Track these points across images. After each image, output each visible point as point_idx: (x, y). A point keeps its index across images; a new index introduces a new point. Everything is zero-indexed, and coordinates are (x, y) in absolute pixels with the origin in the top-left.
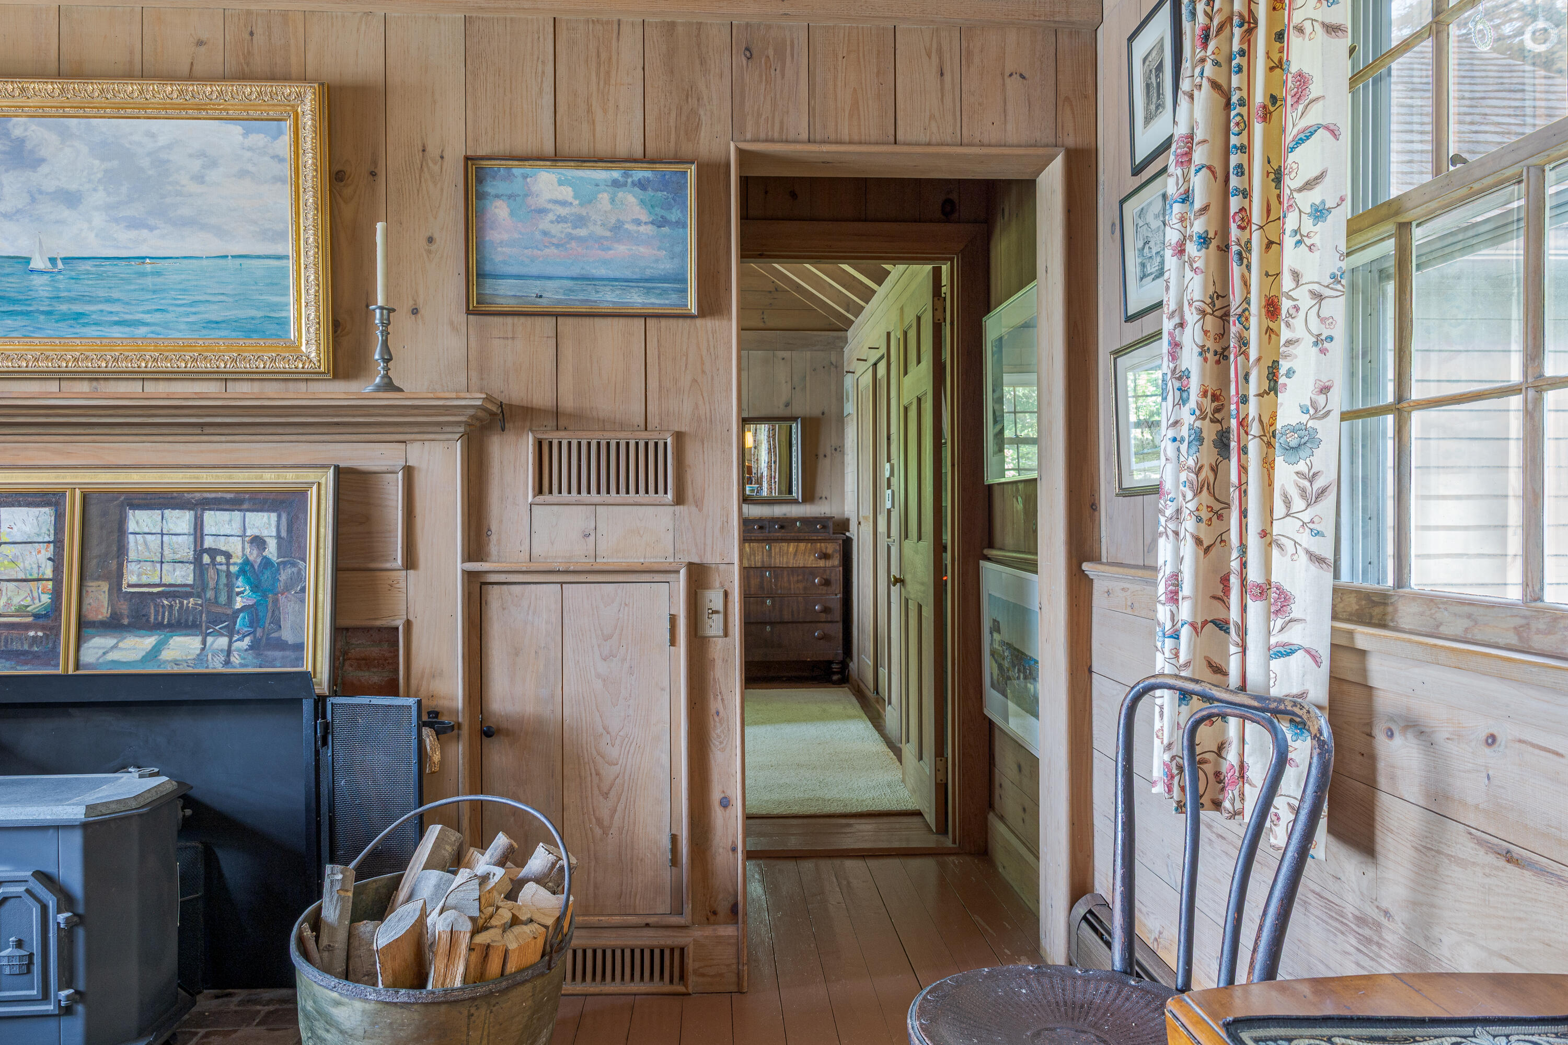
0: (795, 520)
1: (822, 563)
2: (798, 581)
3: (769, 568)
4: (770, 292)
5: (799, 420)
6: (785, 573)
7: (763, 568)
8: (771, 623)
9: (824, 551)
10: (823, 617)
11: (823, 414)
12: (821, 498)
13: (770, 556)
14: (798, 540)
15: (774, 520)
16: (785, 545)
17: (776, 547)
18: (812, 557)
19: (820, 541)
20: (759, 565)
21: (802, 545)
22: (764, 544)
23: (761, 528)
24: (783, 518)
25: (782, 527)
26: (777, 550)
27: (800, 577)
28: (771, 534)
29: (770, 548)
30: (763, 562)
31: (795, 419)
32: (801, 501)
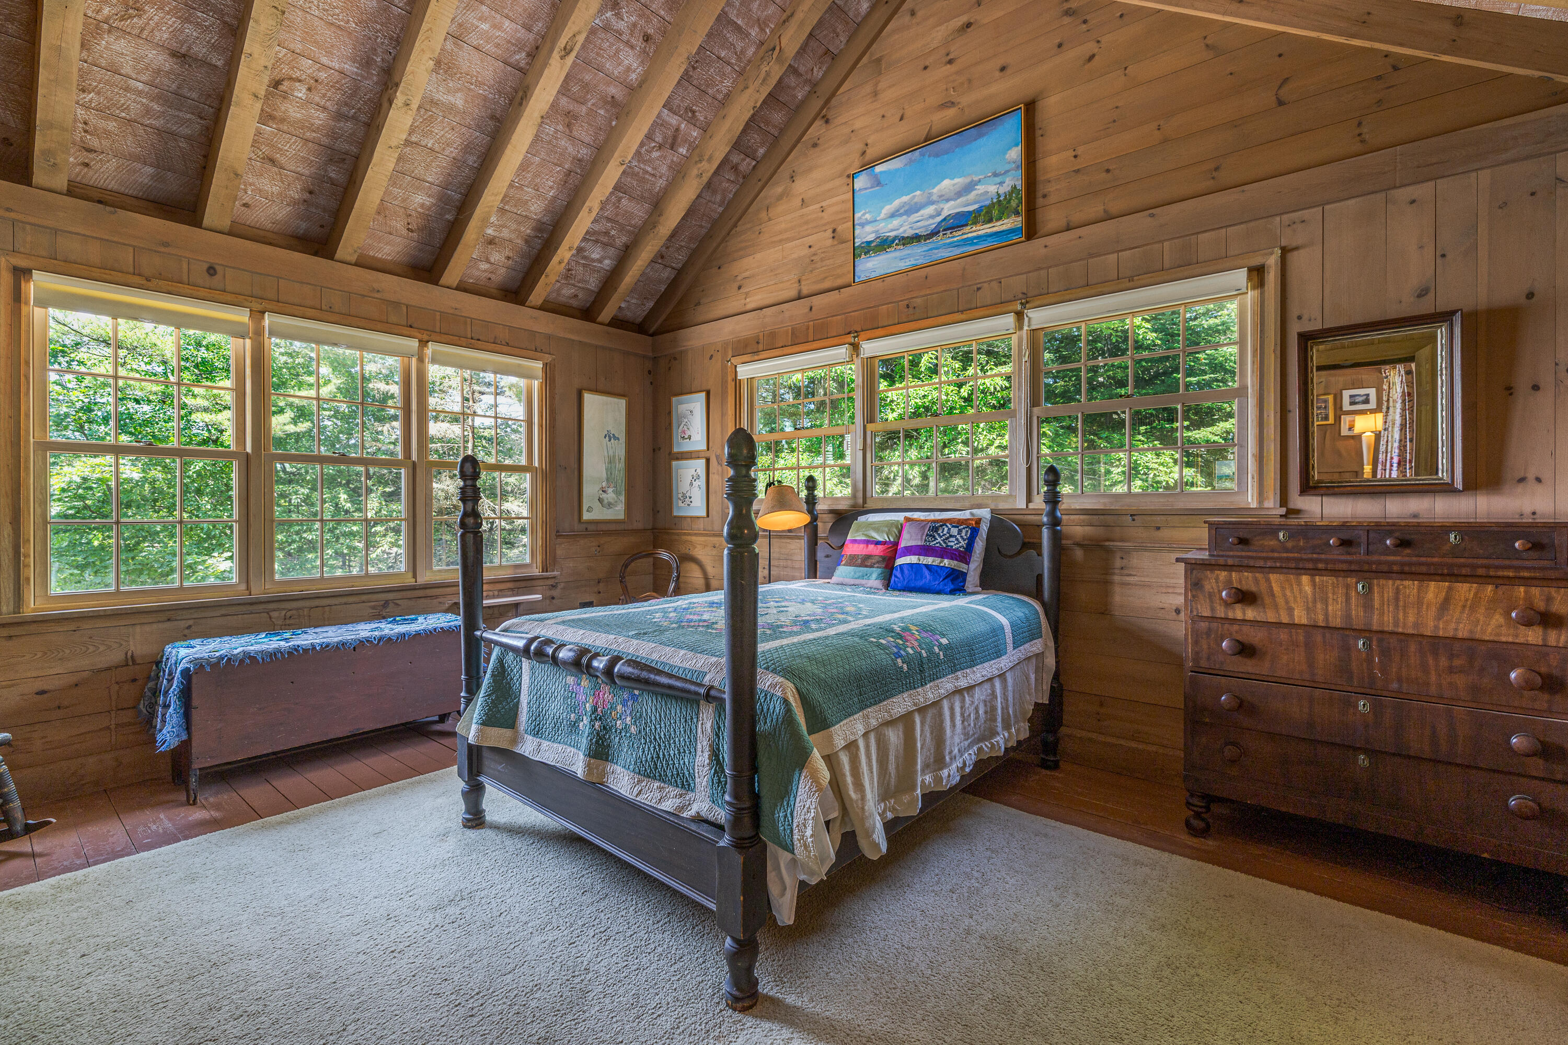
0: (1445, 529)
1: (1533, 636)
2: (1451, 670)
3: (1366, 632)
4: (1379, 78)
5: (1457, 319)
6: (1413, 647)
7: (1347, 631)
8: (1371, 752)
9: (1541, 605)
10: (1537, 766)
11: (1530, 296)
12: (1522, 480)
13: (1368, 605)
14: (1452, 575)
15: (1380, 529)
16: (1411, 587)
17: (1385, 589)
18: (1498, 619)
19: (1527, 582)
20: (1337, 622)
21: (1465, 590)
22: (1351, 580)
23: (1346, 543)
24: (1407, 525)
25: (1404, 543)
26: (1389, 593)
27: (1457, 662)
28: (1375, 558)
29: (1369, 590)
30: (1348, 616)
31: (1445, 317)
32: (1460, 487)
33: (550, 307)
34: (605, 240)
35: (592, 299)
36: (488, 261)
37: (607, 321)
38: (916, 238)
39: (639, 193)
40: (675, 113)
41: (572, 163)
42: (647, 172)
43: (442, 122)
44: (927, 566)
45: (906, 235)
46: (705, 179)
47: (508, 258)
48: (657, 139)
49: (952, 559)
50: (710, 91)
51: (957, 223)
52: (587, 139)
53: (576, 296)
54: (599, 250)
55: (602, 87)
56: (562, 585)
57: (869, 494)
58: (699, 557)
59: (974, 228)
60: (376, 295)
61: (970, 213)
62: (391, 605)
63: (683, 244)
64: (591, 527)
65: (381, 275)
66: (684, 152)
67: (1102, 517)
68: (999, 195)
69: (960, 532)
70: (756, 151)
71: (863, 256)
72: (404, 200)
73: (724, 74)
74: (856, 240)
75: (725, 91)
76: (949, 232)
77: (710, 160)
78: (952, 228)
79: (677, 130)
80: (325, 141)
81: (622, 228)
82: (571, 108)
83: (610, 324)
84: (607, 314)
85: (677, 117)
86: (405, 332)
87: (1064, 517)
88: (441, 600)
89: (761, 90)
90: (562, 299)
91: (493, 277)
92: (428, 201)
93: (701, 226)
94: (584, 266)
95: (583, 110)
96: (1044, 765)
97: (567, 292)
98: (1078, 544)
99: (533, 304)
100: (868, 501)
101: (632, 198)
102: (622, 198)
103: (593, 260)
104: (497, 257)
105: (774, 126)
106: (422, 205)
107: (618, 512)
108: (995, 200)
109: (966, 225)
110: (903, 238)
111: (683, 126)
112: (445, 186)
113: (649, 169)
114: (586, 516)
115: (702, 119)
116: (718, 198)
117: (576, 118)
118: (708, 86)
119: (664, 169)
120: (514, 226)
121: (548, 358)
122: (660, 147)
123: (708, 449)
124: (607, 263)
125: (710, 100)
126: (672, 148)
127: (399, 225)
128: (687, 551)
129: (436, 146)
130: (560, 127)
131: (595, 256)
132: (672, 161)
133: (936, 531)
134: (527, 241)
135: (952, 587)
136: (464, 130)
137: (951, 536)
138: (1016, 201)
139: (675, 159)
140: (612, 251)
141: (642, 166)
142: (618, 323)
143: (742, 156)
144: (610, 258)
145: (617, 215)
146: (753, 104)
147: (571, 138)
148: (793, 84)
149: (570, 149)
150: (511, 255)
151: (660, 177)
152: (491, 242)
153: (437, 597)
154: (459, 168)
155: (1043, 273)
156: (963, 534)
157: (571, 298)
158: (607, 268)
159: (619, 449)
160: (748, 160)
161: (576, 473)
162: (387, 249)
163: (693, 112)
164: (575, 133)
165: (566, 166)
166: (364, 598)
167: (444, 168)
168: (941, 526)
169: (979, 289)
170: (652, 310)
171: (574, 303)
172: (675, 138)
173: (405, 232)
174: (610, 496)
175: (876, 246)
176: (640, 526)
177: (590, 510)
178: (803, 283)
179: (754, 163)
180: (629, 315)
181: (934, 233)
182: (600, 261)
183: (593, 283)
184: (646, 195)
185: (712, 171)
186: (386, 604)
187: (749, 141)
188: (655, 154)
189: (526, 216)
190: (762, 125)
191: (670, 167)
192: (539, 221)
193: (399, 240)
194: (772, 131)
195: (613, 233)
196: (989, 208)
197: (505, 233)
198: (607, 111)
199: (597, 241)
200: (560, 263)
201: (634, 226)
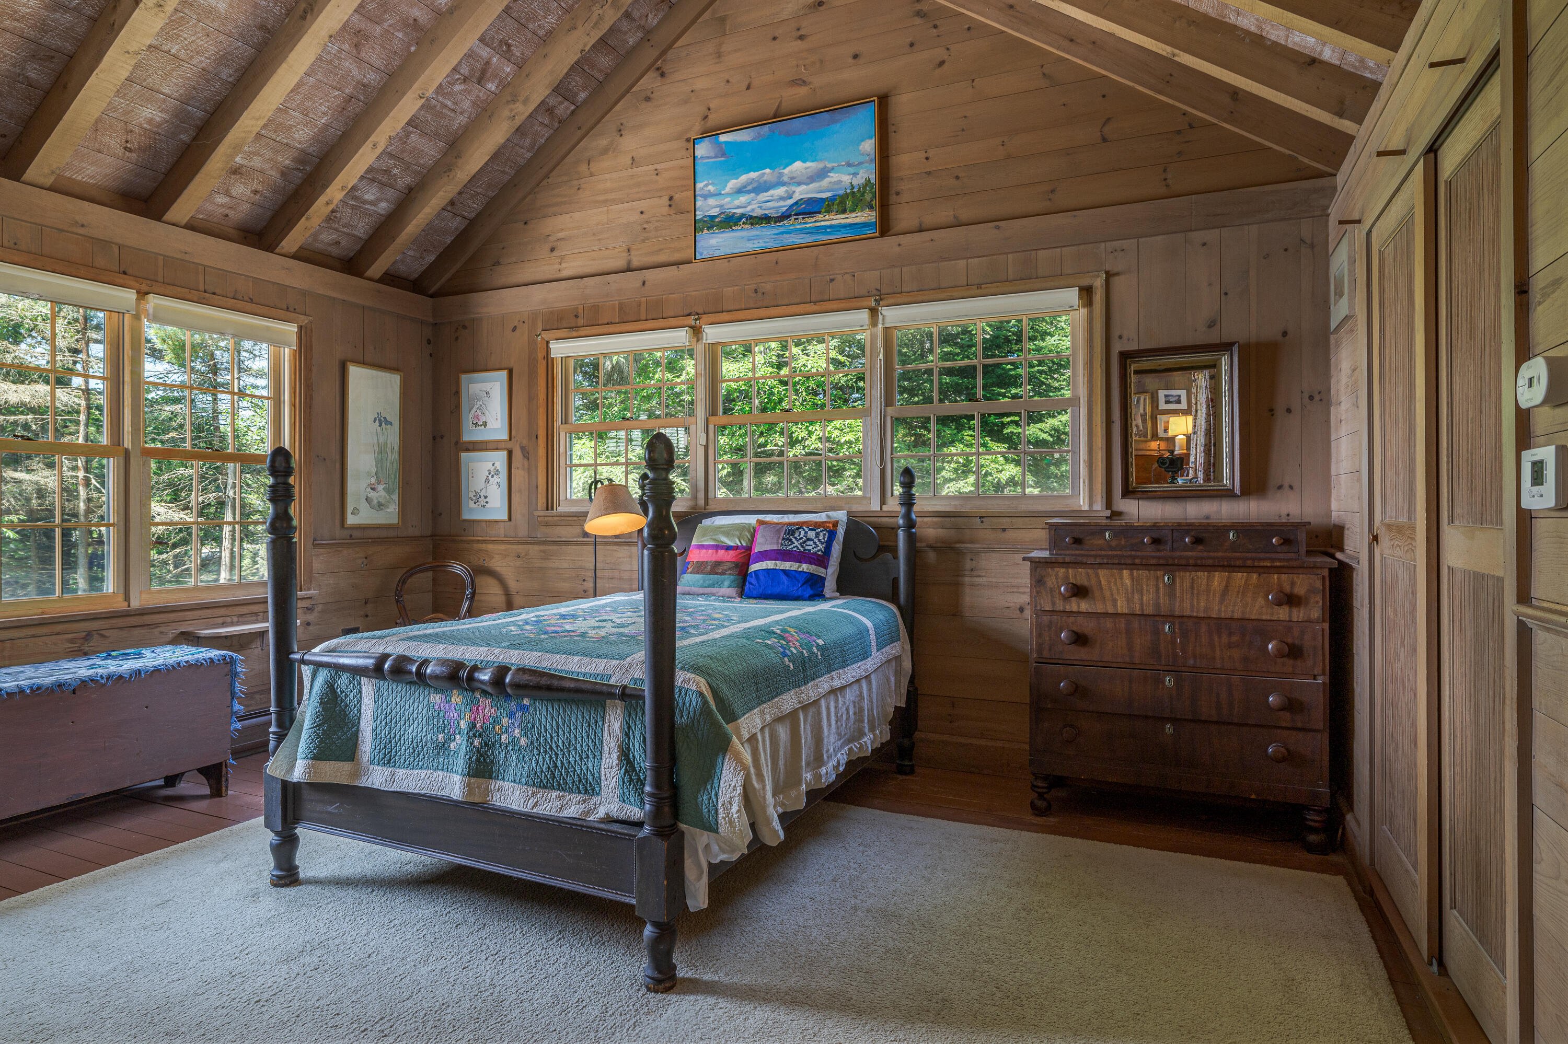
0: (1227, 528)
1: (1282, 613)
2: (1230, 646)
3: (1170, 617)
4: (1179, 132)
5: (1235, 349)
6: (1204, 629)
7: (1157, 617)
8: (1174, 720)
9: (1287, 589)
10: (1286, 718)
11: (1285, 334)
12: (1280, 487)
13: (1172, 595)
14: (1229, 567)
15: (1181, 528)
16: (1202, 575)
17: (1185, 579)
18: (1261, 601)
19: (1279, 570)
20: (1149, 610)
21: (1239, 578)
22: (1160, 573)
23: (1156, 541)
24: (1201, 525)
25: (1198, 541)
26: (1187, 584)
27: (1235, 639)
28: (1178, 554)
29: (1172, 580)
30: (1157, 605)
31: (1226, 347)
32: (1239, 493)
33: (305, 256)
34: (384, 179)
35: (358, 247)
36: (228, 193)
37: (378, 276)
38: (766, 219)
39: (433, 129)
40: (487, 45)
41: (355, 88)
42: (446, 106)
43: (195, 26)
44: (784, 571)
45: (754, 215)
46: (518, 121)
47: (256, 192)
48: (462, 71)
49: (810, 563)
50: (531, 26)
51: (809, 209)
52: (378, 63)
53: (338, 243)
54: (375, 190)
55: (404, 8)
56: (320, 607)
57: (711, 495)
58: (498, 569)
59: (827, 217)
60: (81, 231)
61: (823, 200)
62: (96, 637)
63: (479, 190)
64: (356, 534)
65: (86, 204)
66: (493, 88)
67: (953, 519)
68: (852, 187)
69: (817, 535)
70: (576, 94)
71: (705, 231)
72: (126, 113)
73: (548, 10)
74: (698, 213)
75: (547, 27)
76: (801, 217)
77: (526, 101)
78: (805, 214)
79: (488, 63)
80: (31, 33)
81: (407, 167)
82: (363, 26)
83: (381, 280)
84: (378, 268)
85: (489, 50)
86: (118, 281)
87: (919, 520)
88: (163, 629)
89: (592, 34)
90: (319, 246)
91: (232, 214)
92: (158, 116)
93: (504, 172)
94: (353, 207)
95: (378, 30)
96: (901, 770)
97: (327, 237)
98: (931, 547)
99: (283, 251)
100: (710, 502)
101: (424, 134)
102: (411, 133)
103: (366, 202)
104: (241, 189)
105: (600, 71)
106: (150, 121)
107: (390, 515)
108: (849, 191)
109: (820, 212)
110: (751, 217)
111: (495, 60)
112: (185, 101)
113: (449, 103)
114: (351, 520)
115: (518, 54)
116: (528, 142)
117: (367, 38)
118: (528, 19)
119: (467, 105)
120: (270, 155)
121: (305, 320)
122: (465, 80)
123: (510, 439)
124: (383, 207)
125: (530, 35)
126: (479, 83)
127: (114, 142)
128: (481, 563)
129: (182, 54)
130: (346, 47)
131: (369, 197)
132: (478, 96)
133: (793, 535)
134: (283, 174)
135: (811, 592)
136: (222, 37)
137: (808, 540)
138: (870, 195)
139: (481, 95)
140: (391, 193)
141: (441, 99)
142: (390, 279)
143: (560, 99)
144: (387, 200)
145: (403, 151)
146: (581, 48)
147: (358, 59)
148: (625, 29)
149: (355, 72)
150: (260, 188)
151: (461, 113)
152: (236, 171)
153: (157, 625)
154: (208, 81)
155: (896, 271)
156: (821, 538)
157: (330, 245)
158: (383, 212)
159: (393, 436)
160: (566, 103)
161: (338, 466)
162: (91, 170)
163: (509, 46)
164: (363, 55)
165: (347, 91)
166: (59, 628)
167: (188, 79)
168: (798, 529)
169: (832, 280)
170: (432, 266)
171: (335, 251)
172: (484, 72)
173: (120, 151)
174: (380, 494)
175: (720, 222)
176: (416, 532)
177: (355, 512)
178: (633, 253)
179: (573, 107)
180: (402, 269)
181: (784, 217)
182: (374, 203)
183: (362, 228)
184: (442, 132)
185: (527, 114)
186: (89, 636)
187: (569, 83)
188: (458, 87)
189: (287, 144)
190: (586, 68)
191: (474, 103)
192: (302, 151)
193: (109, 160)
194: (597, 75)
195: (395, 171)
196: (843, 198)
197: (257, 162)
198: (406, 34)
199: (373, 180)
200: (328, 204)
201: (423, 166)
